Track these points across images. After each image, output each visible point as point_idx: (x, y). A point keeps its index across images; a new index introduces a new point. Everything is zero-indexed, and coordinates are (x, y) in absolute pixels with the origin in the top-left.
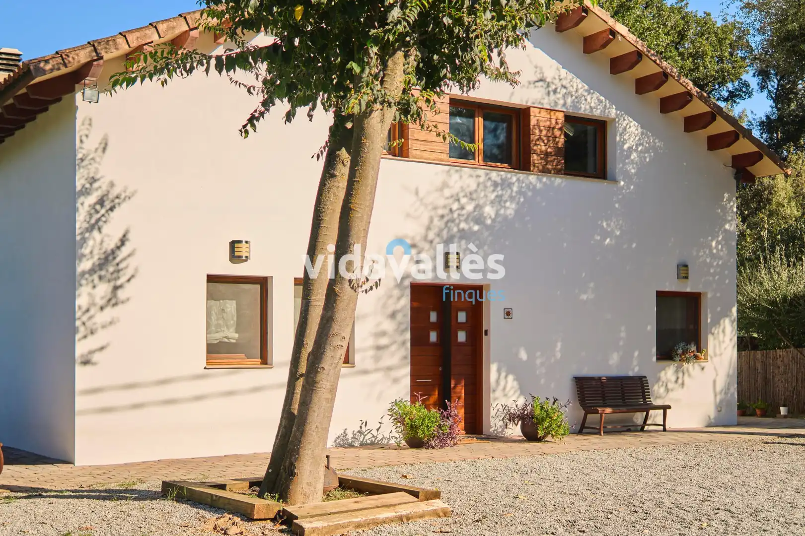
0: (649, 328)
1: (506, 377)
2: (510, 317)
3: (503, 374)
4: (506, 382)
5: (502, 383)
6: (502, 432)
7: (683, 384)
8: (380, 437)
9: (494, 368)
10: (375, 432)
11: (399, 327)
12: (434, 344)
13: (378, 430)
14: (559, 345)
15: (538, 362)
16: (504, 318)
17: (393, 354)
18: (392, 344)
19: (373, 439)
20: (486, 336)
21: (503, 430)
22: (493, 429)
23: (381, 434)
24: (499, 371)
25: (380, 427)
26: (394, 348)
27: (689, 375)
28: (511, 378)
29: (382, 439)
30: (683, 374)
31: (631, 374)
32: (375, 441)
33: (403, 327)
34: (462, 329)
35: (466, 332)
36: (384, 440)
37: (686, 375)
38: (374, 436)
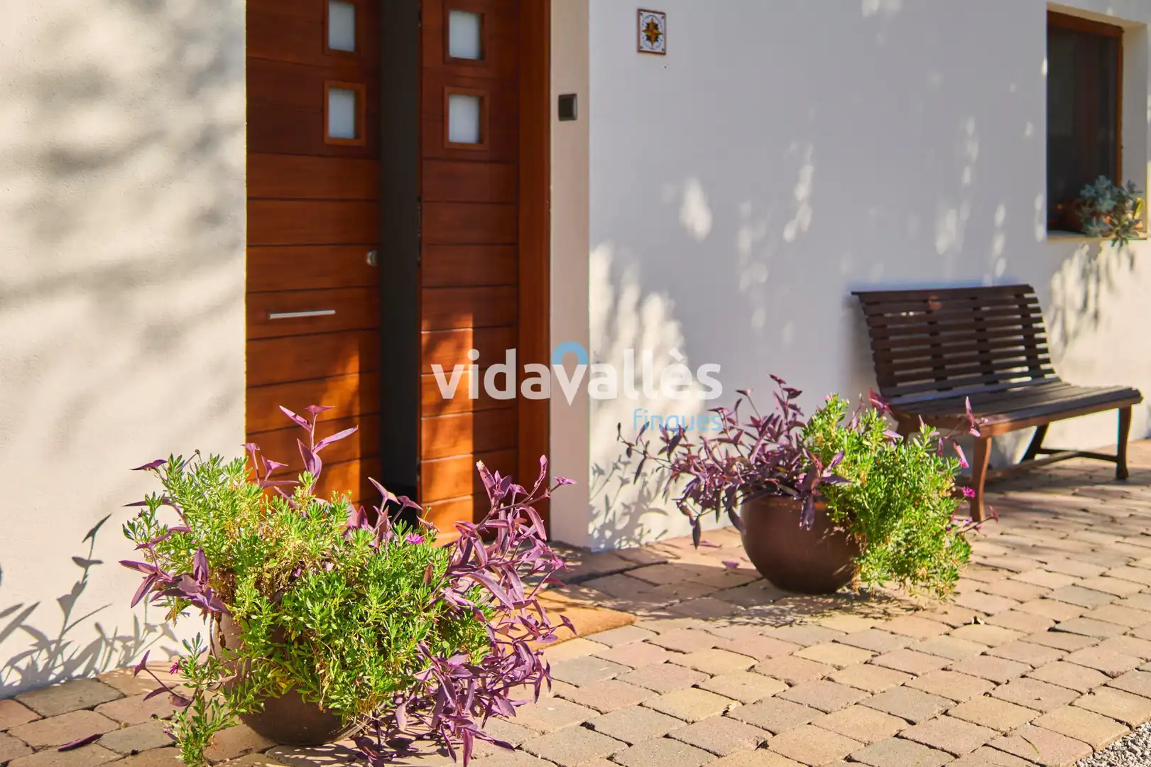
0: (1029, 131)
1: (639, 305)
2: (658, 46)
3: (630, 295)
4: (641, 327)
5: (627, 330)
6: (628, 531)
7: (1096, 316)
8: (80, 638)
9: (598, 265)
10: (48, 620)
11: (178, 54)
12: (341, 149)
13: (66, 603)
14: (807, 172)
15: (745, 240)
16: (640, 50)
17: (145, 200)
18: (140, 143)
19: (42, 659)
20: (568, 124)
21: (633, 524)
22: (599, 522)
23: (90, 623)
24: (615, 279)
25: (79, 588)
26: (150, 164)
27: (1111, 285)
28: (656, 307)
29: (93, 649)
30: (1098, 280)
31: (988, 282)
32: (48, 669)
33: (199, 56)
34: (464, 90)
35: (481, 102)
36: (104, 650)
37: (1103, 287)
38: (42, 642)
